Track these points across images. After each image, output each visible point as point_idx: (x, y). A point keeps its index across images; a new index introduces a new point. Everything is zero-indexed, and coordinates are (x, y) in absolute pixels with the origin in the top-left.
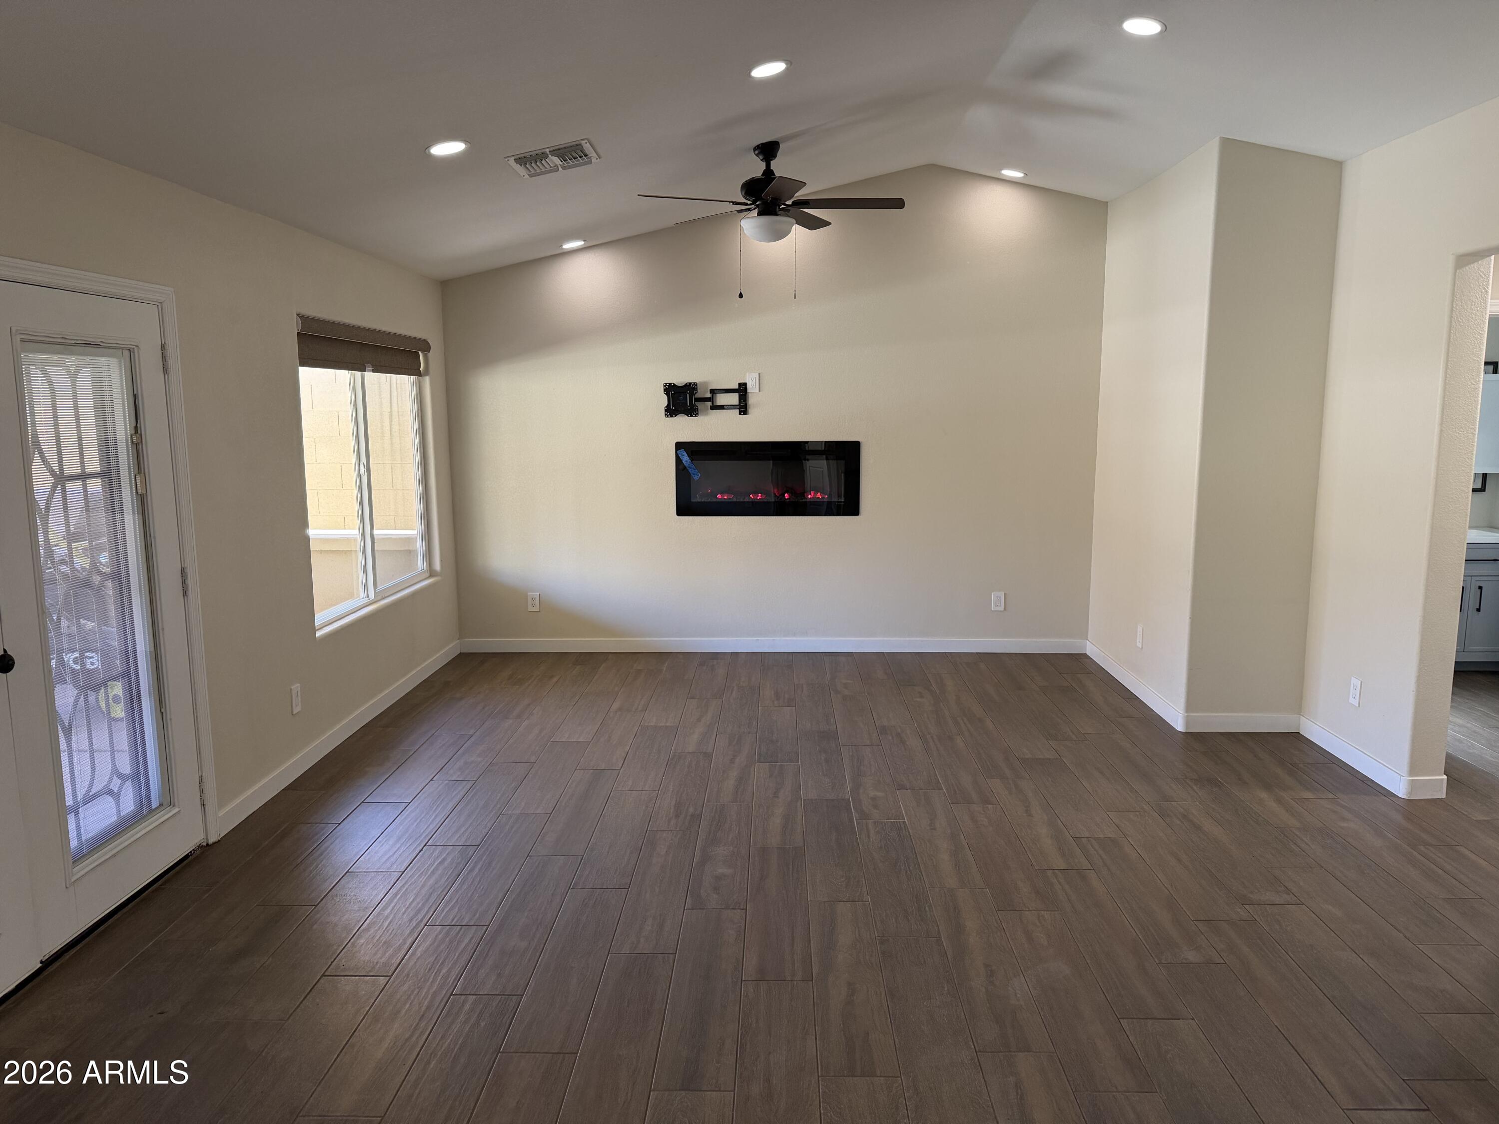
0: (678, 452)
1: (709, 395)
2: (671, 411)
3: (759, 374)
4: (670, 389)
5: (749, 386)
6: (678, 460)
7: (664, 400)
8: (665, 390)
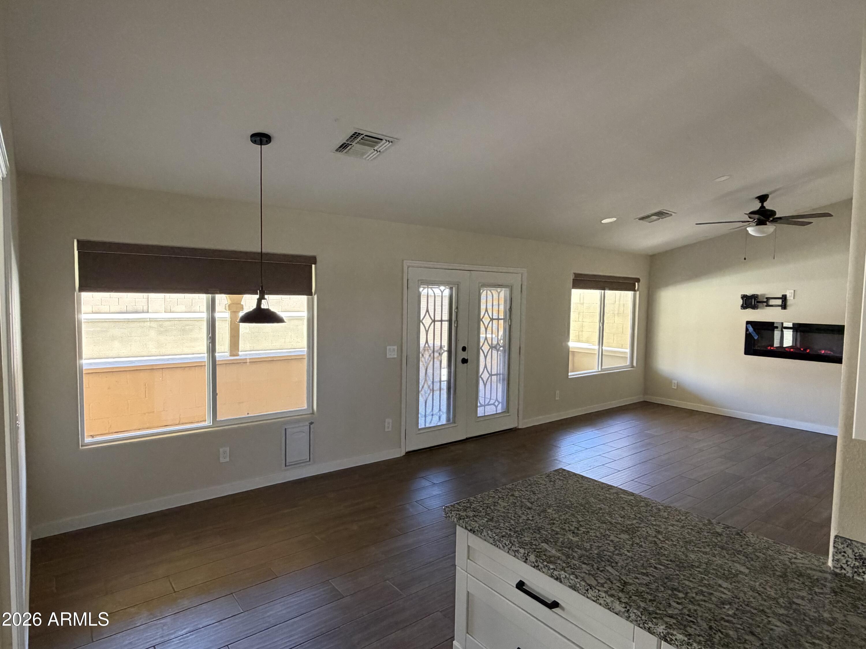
0: (747, 325)
1: (765, 300)
2: (744, 307)
3: (794, 291)
4: (744, 297)
5: (788, 296)
6: (747, 330)
7: (741, 302)
8: (742, 297)
